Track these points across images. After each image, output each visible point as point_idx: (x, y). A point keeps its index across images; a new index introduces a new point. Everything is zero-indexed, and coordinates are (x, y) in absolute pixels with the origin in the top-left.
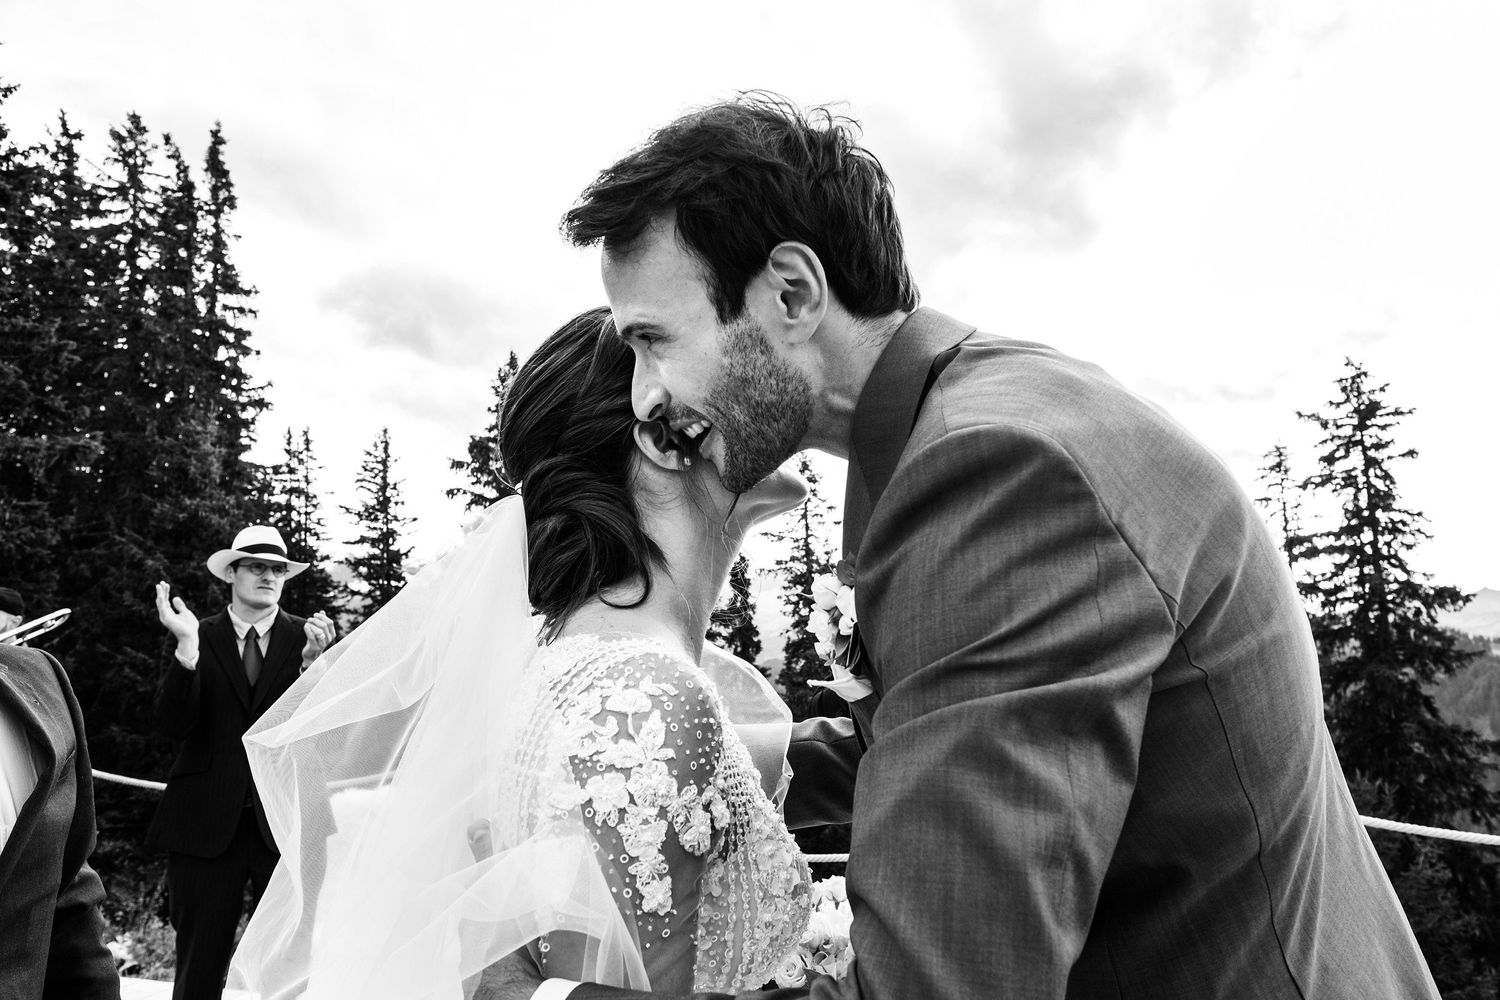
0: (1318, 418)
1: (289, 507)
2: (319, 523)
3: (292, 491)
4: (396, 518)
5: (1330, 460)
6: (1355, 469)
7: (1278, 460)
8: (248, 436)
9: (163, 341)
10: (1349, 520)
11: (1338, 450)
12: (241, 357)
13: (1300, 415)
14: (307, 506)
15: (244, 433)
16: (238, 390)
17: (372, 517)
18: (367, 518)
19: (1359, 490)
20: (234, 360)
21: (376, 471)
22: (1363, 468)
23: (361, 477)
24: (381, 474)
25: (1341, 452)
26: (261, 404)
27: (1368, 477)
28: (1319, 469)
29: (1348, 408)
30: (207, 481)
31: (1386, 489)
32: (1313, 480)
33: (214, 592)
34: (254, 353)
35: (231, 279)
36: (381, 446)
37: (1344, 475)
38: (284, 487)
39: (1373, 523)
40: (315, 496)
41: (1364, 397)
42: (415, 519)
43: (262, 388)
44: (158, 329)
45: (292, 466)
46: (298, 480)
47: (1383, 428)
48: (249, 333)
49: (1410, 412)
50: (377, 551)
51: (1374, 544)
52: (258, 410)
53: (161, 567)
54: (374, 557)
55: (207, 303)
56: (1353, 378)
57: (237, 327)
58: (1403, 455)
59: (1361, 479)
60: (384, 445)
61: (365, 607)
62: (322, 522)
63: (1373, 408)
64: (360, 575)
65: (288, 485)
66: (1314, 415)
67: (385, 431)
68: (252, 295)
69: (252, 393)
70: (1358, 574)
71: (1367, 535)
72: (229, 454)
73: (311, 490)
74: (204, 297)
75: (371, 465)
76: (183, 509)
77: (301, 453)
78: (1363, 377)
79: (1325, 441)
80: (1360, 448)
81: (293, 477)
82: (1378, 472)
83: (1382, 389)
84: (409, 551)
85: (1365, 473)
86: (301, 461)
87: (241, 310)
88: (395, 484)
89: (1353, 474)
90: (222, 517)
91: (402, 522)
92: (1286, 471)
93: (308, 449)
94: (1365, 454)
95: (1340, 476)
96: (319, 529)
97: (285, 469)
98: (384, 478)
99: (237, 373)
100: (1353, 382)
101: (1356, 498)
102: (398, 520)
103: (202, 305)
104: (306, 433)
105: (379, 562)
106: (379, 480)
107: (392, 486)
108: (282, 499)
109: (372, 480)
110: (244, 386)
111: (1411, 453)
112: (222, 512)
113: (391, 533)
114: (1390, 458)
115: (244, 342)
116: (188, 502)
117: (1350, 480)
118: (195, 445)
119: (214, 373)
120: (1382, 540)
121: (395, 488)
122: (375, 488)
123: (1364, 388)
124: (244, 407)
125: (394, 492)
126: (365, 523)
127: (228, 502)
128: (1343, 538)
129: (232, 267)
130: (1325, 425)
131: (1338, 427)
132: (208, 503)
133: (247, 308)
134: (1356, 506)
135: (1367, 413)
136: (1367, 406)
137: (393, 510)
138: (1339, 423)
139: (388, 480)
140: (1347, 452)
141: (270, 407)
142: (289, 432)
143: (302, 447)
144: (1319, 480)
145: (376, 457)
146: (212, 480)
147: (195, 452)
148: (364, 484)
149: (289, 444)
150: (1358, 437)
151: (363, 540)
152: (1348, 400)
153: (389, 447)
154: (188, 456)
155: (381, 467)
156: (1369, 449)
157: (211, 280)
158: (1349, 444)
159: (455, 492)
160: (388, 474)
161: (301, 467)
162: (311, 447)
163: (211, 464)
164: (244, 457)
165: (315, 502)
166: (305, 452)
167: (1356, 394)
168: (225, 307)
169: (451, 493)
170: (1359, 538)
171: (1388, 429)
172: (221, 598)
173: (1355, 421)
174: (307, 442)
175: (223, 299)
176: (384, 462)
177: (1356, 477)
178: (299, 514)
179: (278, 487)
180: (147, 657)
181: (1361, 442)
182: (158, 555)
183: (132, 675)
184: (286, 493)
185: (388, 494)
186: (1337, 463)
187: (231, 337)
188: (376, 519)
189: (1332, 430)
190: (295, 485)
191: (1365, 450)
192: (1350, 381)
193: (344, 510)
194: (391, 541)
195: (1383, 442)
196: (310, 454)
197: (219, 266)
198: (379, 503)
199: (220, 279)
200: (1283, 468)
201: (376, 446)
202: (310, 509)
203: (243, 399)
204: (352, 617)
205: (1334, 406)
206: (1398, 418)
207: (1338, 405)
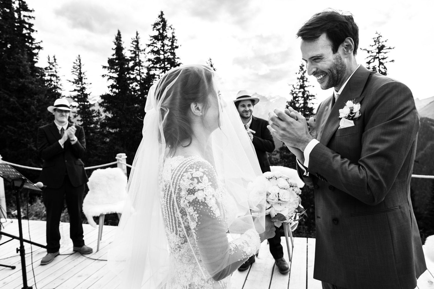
0: (367, 50)
1: (51, 80)
2: (61, 85)
3: (51, 75)
4: (85, 83)
5: (369, 63)
6: (376, 65)
8: (36, 59)
9: (5, 27)
11: (371, 60)
12: (31, 33)
13: (361, 49)
14: (57, 80)
15: (35, 57)
16: (32, 43)
17: (78, 83)
18: (76, 83)
20: (29, 34)
21: (77, 69)
22: (378, 65)
23: (72, 71)
24: (79, 70)
26: (39, 48)
27: (379, 68)
29: (376, 47)
30: (26, 73)
31: (385, 72)
33: (33, 108)
34: (35, 31)
35: (25, 6)
36: (78, 61)
37: (373, 67)
38: (49, 74)
40: (59, 77)
41: (380, 44)
42: (91, 84)
43: (39, 43)
44: (3, 23)
45: (51, 67)
46: (53, 72)
47: (385, 53)
48: (33, 25)
49: (393, 48)
50: (79, 94)
52: (39, 50)
53: (15, 101)
54: (79, 95)
55: (18, 14)
56: (378, 38)
57: (29, 22)
58: (390, 61)
59: (377, 69)
60: (79, 60)
61: (78, 111)
62: (62, 85)
63: (383, 47)
64: (75, 101)
65: (50, 73)
66: (365, 49)
67: (79, 56)
68: (33, 12)
69: (36, 45)
72: (32, 64)
73: (58, 75)
74: (17, 12)
75: (76, 67)
76: (20, 82)
77: (53, 63)
78: (380, 37)
79: (368, 57)
80: (378, 59)
81: (52, 71)
82: (383, 66)
83: (386, 41)
84: (90, 94)
85: (379, 67)
86: (53, 66)
87: (30, 17)
88: (84, 73)
90: (32, 85)
91: (87, 85)
93: (55, 62)
96: (61, 87)
97: (49, 68)
98: (80, 71)
99: (30, 38)
100: (378, 39)
102: (86, 84)
103: (16, 15)
104: (54, 57)
105: (81, 97)
106: (78, 71)
107: (83, 73)
108: (49, 78)
109: (76, 71)
110: (33, 42)
111: (393, 61)
112: (32, 83)
113: (84, 88)
114: (386, 62)
115: (32, 28)
116: (21, 80)
118: (21, 62)
119: (23, 38)
121: (84, 74)
122: (77, 74)
123: (380, 41)
124: (34, 49)
125: (84, 75)
126: (75, 85)
127: (34, 80)
129: (25, 2)
130: (368, 52)
132: (27, 80)
133: (31, 16)
135: (381, 49)
136: (381, 46)
137: (84, 81)
138: (372, 52)
139: (82, 72)
140: (374, 60)
141: (42, 49)
142: (49, 56)
143: (53, 61)
145: (77, 64)
146: (28, 73)
147: (21, 64)
148: (74, 73)
149: (49, 60)
150: (377, 56)
151: (75, 90)
152: (375, 44)
153: (81, 61)
154: (20, 66)
155: (79, 67)
156: (381, 59)
157: (18, 7)
158: (375, 58)
159: (105, 75)
160: (81, 70)
161: (53, 68)
162: (56, 61)
163: (27, 68)
164: (36, 65)
165: (59, 79)
166: (54, 63)
167: (378, 42)
168: (24, 16)
169: (103, 76)
171: (387, 53)
172: (35, 110)
173: (377, 51)
174: (55, 60)
175: (23, 13)
176: (80, 66)
177: (376, 68)
178: (54, 82)
179: (47, 74)
180: (14, 128)
181: (378, 57)
182: (14, 97)
183: (10, 134)
184: (50, 76)
185: (82, 76)
186: (371, 64)
187: (27, 26)
188: (79, 84)
189: (370, 54)
190: (52, 73)
191: (379, 60)
193: (69, 81)
194: (84, 90)
195: (385, 57)
196: (56, 63)
197: (20, 2)
198: (79, 79)
199: (21, 6)
201: (76, 60)
202: (58, 81)
203: (34, 46)
204: (74, 114)
205: (371, 46)
206: (390, 50)
207: (372, 46)
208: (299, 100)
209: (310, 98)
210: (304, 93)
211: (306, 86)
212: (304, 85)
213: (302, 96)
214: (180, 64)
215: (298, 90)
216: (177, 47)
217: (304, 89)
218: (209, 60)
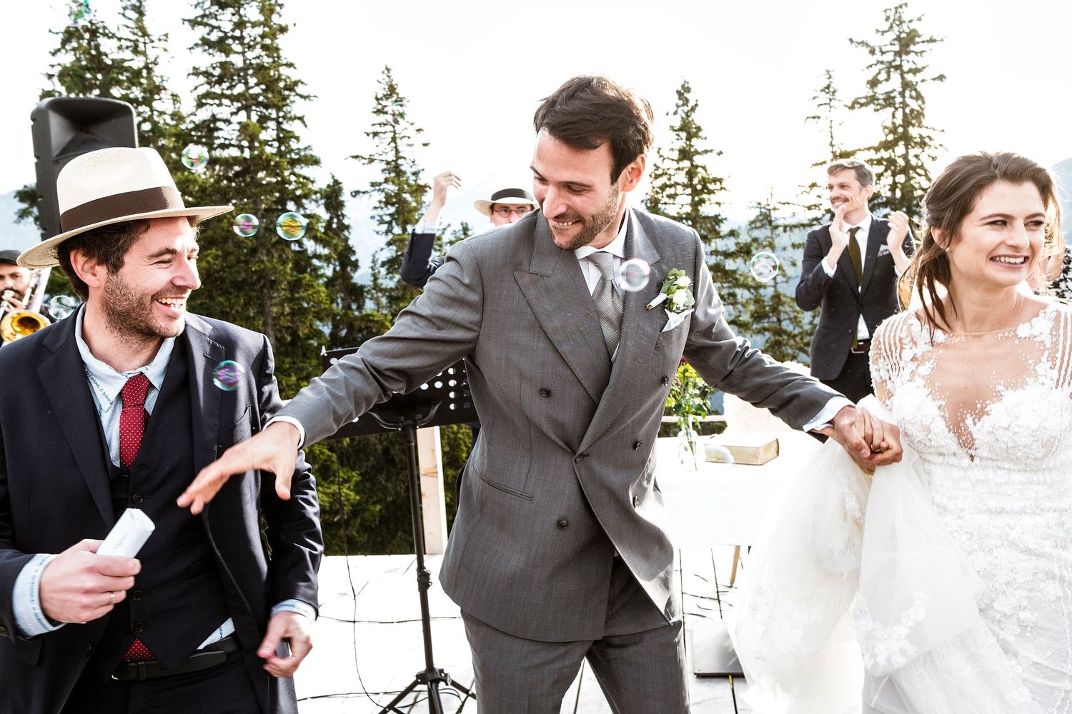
0: (867, 45)
5: (874, 83)
6: (894, 90)
7: (827, 82)
10: (887, 135)
11: (879, 73)
13: (851, 41)
19: (896, 109)
22: (901, 90)
25: (883, 76)
27: (904, 98)
28: (866, 91)
29: (891, 36)
31: (918, 109)
32: (859, 101)
37: (885, 96)
39: (906, 138)
41: (904, 26)
47: (920, 54)
49: (942, 40)
51: (905, 157)
56: (896, 8)
58: (934, 79)
59: (899, 99)
63: (912, 36)
66: (863, 42)
70: (891, 182)
71: (900, 149)
78: (904, 7)
79: (871, 66)
82: (914, 93)
85: (902, 94)
89: (892, 95)
92: (834, 92)
94: (903, 78)
95: (881, 97)
100: (896, 12)
101: (894, 117)
111: (941, 78)
114: (923, 81)
117: (889, 101)
120: (912, 152)
123: (905, 18)
128: (882, 151)
130: (872, 52)
131: (883, 53)
134: (894, 123)
135: (906, 43)
136: (908, 34)
138: (884, 49)
140: (888, 75)
144: (864, 101)
150: (898, 63)
152: (891, 28)
156: (907, 73)
158: (890, 68)
167: (898, 23)
170: (893, 151)
171: (924, 55)
173: (897, 48)
177: (894, 97)
181: (900, 67)
186: (879, 86)
189: (878, 56)
191: (903, 73)
192: (894, 11)
195: (920, 67)
200: (831, 90)
205: (880, 34)
206: (932, 45)
207: (883, 32)
208: (678, 192)
209: (711, 186)
210: (691, 174)
211: (697, 153)
212: (692, 150)
213: (686, 181)
214: (296, 83)
215: (675, 165)
216: (283, 30)
217: (691, 160)
218: (383, 72)
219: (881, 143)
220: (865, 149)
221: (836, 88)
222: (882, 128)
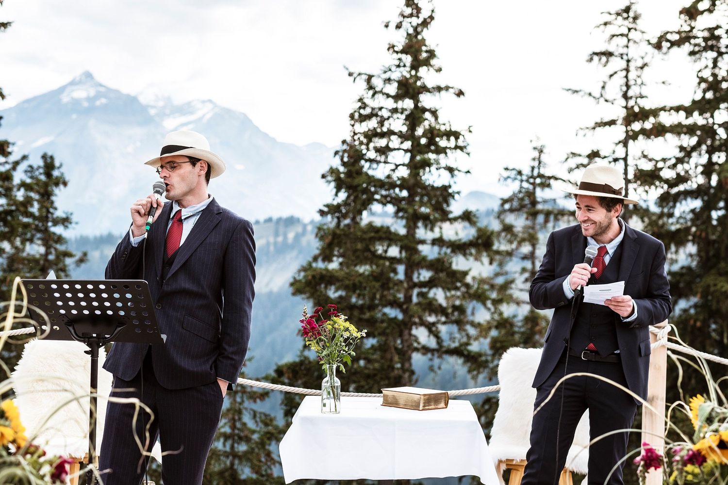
6: (718, 27)
10: (704, 92)
28: (678, 24)
32: (669, 36)
37: (706, 34)
70: (705, 162)
89: (717, 33)
92: (635, 18)
95: (701, 34)
101: (716, 65)
117: (711, 41)
128: (696, 114)
134: (714, 75)
144: (676, 37)
170: (712, 116)
186: (699, 18)
200: (631, 14)
219: (694, 102)
220: (671, 108)
221: (639, 12)
222: (698, 80)
